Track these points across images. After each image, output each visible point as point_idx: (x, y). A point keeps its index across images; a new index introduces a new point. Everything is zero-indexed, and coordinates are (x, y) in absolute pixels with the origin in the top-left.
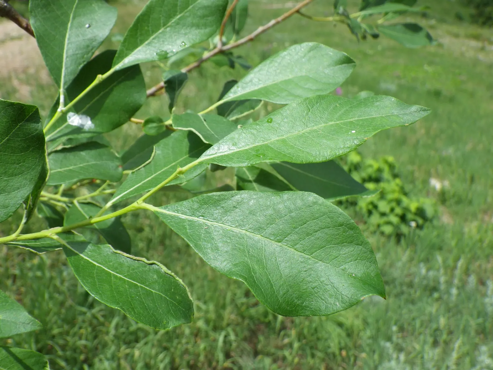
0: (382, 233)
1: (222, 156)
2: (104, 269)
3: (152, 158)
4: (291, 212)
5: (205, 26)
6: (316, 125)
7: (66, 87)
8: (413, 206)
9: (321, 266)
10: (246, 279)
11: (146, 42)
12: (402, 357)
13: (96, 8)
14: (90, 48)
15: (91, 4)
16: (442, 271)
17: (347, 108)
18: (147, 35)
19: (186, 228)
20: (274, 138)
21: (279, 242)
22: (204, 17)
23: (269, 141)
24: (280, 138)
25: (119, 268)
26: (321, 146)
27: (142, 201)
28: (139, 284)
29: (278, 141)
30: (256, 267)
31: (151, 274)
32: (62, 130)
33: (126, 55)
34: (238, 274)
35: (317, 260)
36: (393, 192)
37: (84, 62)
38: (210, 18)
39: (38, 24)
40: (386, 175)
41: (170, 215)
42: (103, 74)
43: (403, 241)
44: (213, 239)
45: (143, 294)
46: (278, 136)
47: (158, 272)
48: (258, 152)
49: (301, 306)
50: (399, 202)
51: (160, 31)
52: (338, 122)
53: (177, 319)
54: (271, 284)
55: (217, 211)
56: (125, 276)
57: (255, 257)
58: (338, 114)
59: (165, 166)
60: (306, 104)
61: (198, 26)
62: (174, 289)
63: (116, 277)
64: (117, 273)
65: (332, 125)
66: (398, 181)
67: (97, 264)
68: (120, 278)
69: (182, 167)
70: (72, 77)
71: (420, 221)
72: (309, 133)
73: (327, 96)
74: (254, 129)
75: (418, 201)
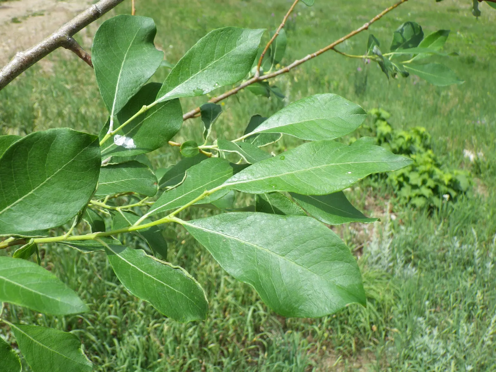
0: (414, 206)
1: (242, 184)
2: (137, 270)
3: (183, 180)
4: (294, 232)
5: (237, 70)
6: (320, 165)
7: (116, 113)
8: (446, 178)
9: (316, 278)
10: (254, 284)
11: (186, 81)
12: (436, 332)
13: (146, 51)
14: (139, 83)
15: (142, 47)
16: (477, 245)
17: (346, 153)
18: (188, 75)
19: (208, 240)
20: (285, 172)
21: (284, 256)
22: (236, 63)
23: (281, 175)
24: (291, 172)
25: (149, 269)
26: (322, 182)
27: (173, 216)
28: (165, 284)
29: (288, 175)
30: (263, 275)
31: (175, 277)
32: (109, 149)
33: (168, 91)
34: (248, 279)
35: (312, 273)
36: (426, 163)
37: (132, 94)
38: (240, 65)
39: (98, 61)
40: (418, 146)
41: (195, 229)
42: (147, 105)
43: (435, 215)
44: (229, 250)
45: (168, 292)
46: (288, 171)
47: (181, 275)
48: (271, 182)
49: (298, 309)
50: (431, 174)
51: (198, 73)
52: (338, 164)
53: (194, 315)
54: (274, 290)
55: (234, 228)
56: (154, 277)
57: (262, 266)
58: (338, 157)
59: (193, 188)
60: (313, 147)
61: (230, 71)
62: (193, 291)
63: (147, 276)
64: (148, 273)
65: (332, 166)
66: (430, 152)
67: (132, 265)
68: (150, 278)
69: (208, 189)
70: (122, 106)
71: (454, 194)
72: (314, 171)
73: (331, 141)
74: (269, 164)
75: (452, 173)
